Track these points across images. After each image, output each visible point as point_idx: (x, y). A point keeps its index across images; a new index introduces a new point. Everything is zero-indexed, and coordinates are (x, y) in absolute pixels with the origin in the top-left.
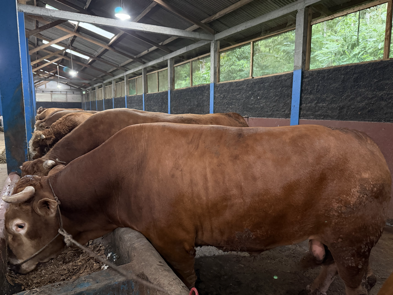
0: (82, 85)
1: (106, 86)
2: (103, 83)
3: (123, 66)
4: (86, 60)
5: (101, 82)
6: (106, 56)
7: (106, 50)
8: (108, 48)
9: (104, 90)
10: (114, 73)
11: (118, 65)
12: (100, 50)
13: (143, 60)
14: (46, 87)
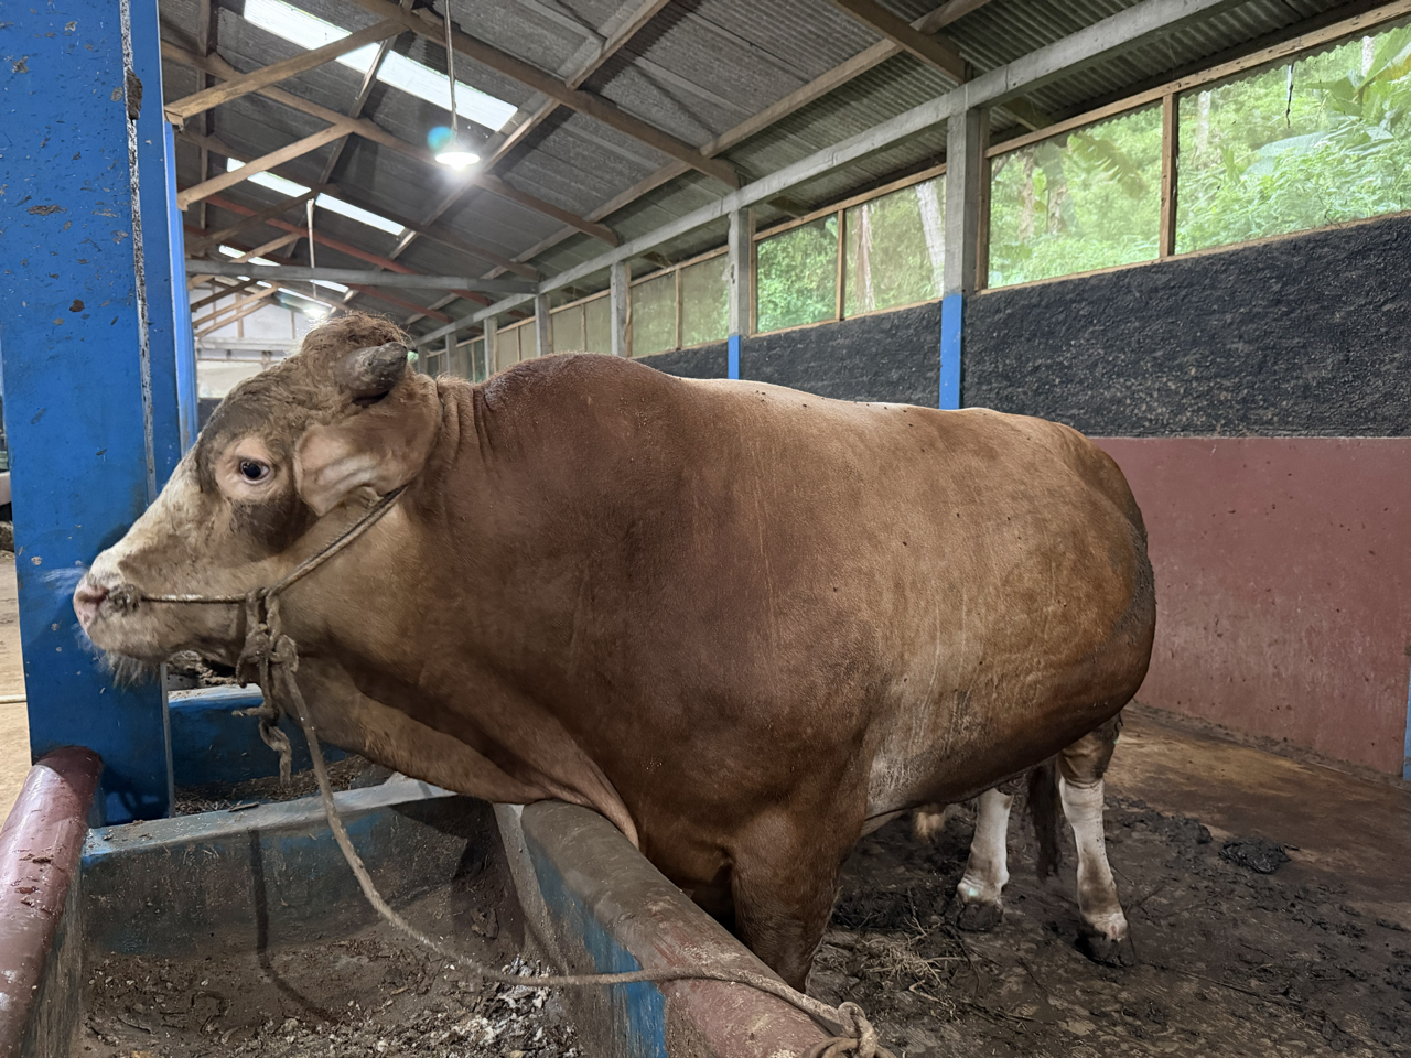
14: (241, 334)
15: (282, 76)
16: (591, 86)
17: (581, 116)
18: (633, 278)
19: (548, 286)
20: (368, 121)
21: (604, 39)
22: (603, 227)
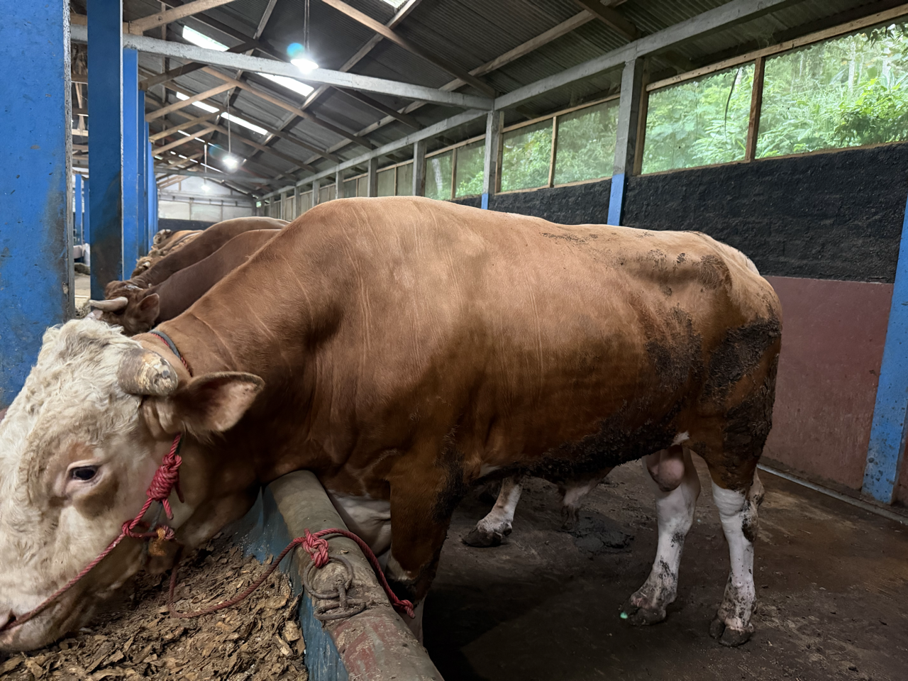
0: (255, 187)
1: (302, 192)
2: (295, 185)
3: (334, 153)
4: (262, 135)
5: (291, 185)
6: (299, 130)
7: (298, 119)
8: (301, 114)
9: (297, 200)
10: (318, 166)
11: (325, 150)
12: (288, 117)
13: (373, 142)
14: (180, 189)
15: (185, 128)
16: (286, 130)
17: (283, 139)
18: (321, 186)
19: (299, 184)
20: (221, 127)
21: (283, 121)
22: (310, 166)
